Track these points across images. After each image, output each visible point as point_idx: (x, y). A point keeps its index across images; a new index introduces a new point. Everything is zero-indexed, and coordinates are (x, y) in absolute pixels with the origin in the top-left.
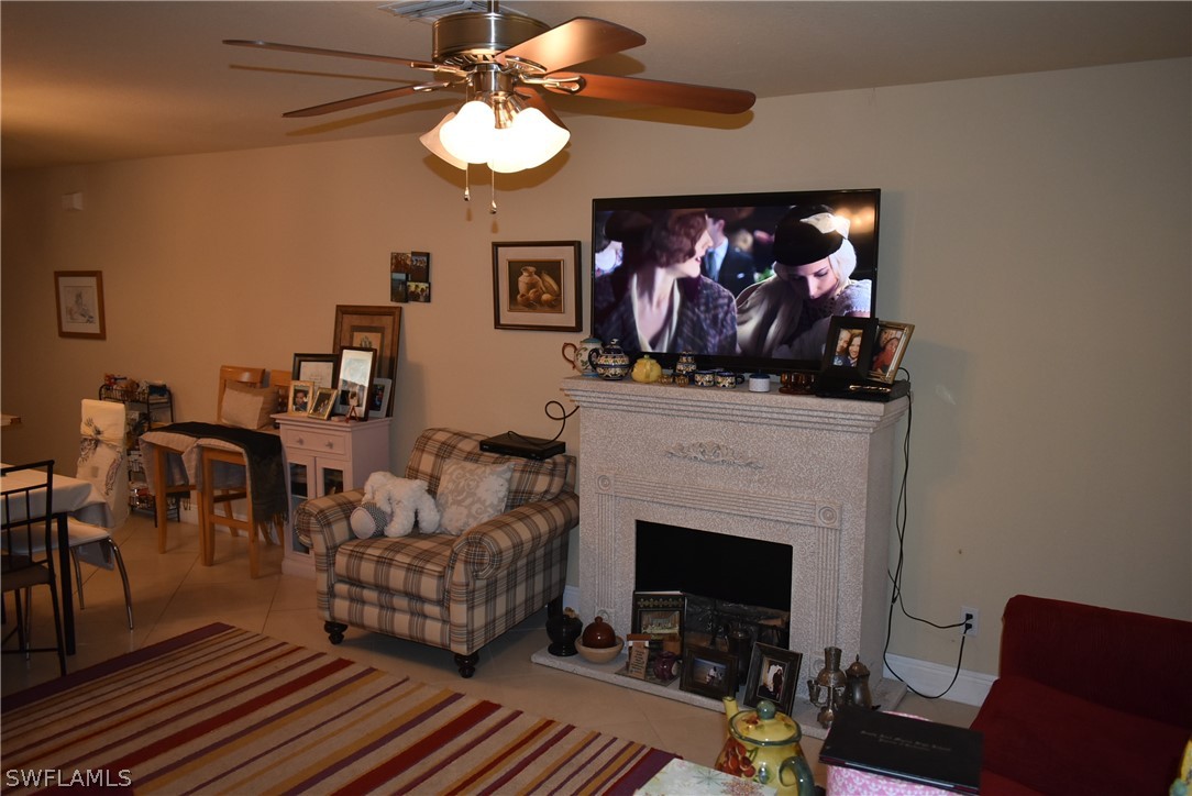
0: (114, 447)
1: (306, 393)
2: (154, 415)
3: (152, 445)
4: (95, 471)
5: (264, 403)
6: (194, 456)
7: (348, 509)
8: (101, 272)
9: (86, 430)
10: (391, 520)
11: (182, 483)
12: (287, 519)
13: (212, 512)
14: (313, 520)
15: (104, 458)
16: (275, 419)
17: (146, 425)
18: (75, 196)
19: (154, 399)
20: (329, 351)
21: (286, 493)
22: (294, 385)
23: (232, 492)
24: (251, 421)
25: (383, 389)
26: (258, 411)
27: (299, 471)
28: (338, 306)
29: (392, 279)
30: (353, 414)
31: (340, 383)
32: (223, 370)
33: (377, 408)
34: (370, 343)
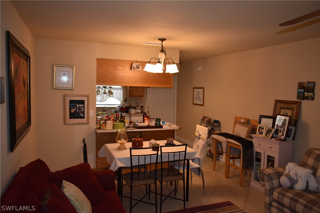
0: (204, 140)
1: (263, 129)
2: (215, 129)
3: (214, 139)
4: (198, 146)
5: (248, 130)
6: (225, 144)
7: (279, 175)
8: (204, 88)
9: (197, 134)
10: (297, 183)
11: (221, 150)
12: (253, 169)
13: (229, 162)
14: (265, 176)
15: (201, 143)
16: (252, 136)
17: (212, 131)
18: (200, 67)
19: (215, 124)
20: (271, 115)
21: (253, 160)
22: (259, 125)
23: (235, 156)
24: (243, 135)
25: (291, 130)
26: (246, 132)
27: (258, 154)
28: (275, 100)
29: (298, 92)
30: (280, 138)
31: (276, 127)
32: (236, 117)
33: (289, 137)
34: (287, 113)
